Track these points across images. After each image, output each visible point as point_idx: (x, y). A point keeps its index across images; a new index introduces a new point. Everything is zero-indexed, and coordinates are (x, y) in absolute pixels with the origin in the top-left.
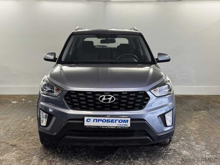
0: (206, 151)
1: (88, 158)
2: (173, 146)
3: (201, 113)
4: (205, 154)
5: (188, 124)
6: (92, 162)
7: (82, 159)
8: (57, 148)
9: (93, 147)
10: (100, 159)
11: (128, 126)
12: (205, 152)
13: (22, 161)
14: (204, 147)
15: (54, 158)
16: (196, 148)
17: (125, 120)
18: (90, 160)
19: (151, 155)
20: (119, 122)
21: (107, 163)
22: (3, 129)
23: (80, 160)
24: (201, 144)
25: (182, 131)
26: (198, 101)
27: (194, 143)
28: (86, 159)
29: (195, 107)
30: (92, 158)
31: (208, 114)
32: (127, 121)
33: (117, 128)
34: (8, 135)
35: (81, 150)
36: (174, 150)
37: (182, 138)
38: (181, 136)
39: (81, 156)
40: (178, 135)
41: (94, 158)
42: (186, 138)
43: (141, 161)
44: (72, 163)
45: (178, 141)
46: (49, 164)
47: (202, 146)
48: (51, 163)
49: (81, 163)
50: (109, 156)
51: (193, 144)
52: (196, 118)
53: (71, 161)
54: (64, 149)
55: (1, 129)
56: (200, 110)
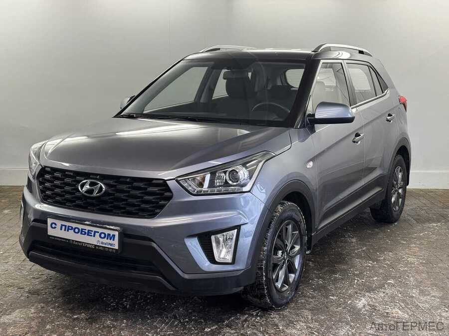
0: (442, 310)
1: (187, 322)
2: (370, 297)
3: (431, 228)
4: (440, 316)
5: (402, 252)
6: (197, 330)
7: (176, 323)
8: (124, 299)
9: (199, 298)
10: (214, 324)
11: (114, 248)
12: (439, 311)
13: (48, 327)
14: (438, 300)
15: (116, 320)
16: (420, 303)
17: (110, 234)
18: (192, 326)
19: (323, 318)
20: (100, 236)
21: (228, 332)
22: (14, 257)
23: (172, 326)
24: (432, 295)
25: (390, 266)
26: (424, 202)
27: (415, 293)
28: (183, 324)
29: (418, 215)
30: (196, 321)
31: (446, 229)
32: (114, 236)
33: (97, 248)
34: (23, 270)
35: (174, 304)
36: (373, 306)
37: (389, 281)
38: (387, 277)
39: (173, 317)
40: (381, 274)
41: (202, 322)
42: (399, 281)
43: (301, 330)
44: (153, 331)
45: (382, 286)
46: (105, 333)
47: (433, 298)
48: (110, 332)
49: (172, 333)
50: (232, 318)
51: (414, 295)
52: (420, 238)
53: (152, 329)
54: (138, 302)
55: (10, 257)
56: (429, 220)
